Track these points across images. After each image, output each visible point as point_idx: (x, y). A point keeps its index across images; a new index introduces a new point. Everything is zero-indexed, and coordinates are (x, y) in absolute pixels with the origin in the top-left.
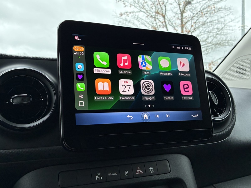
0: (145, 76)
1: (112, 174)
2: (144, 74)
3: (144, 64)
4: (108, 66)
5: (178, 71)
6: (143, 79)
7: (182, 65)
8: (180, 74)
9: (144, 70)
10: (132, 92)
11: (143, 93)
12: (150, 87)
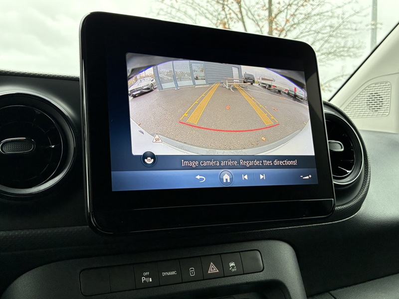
1: (169, 274)
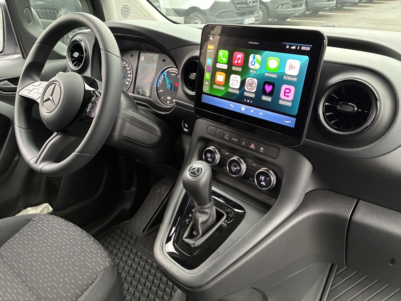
0: (252, 74)
2: (251, 73)
3: (253, 63)
4: (226, 62)
6: (249, 77)
7: (291, 67)
8: (285, 77)
9: (252, 69)
10: (238, 86)
11: (246, 89)
12: (253, 85)
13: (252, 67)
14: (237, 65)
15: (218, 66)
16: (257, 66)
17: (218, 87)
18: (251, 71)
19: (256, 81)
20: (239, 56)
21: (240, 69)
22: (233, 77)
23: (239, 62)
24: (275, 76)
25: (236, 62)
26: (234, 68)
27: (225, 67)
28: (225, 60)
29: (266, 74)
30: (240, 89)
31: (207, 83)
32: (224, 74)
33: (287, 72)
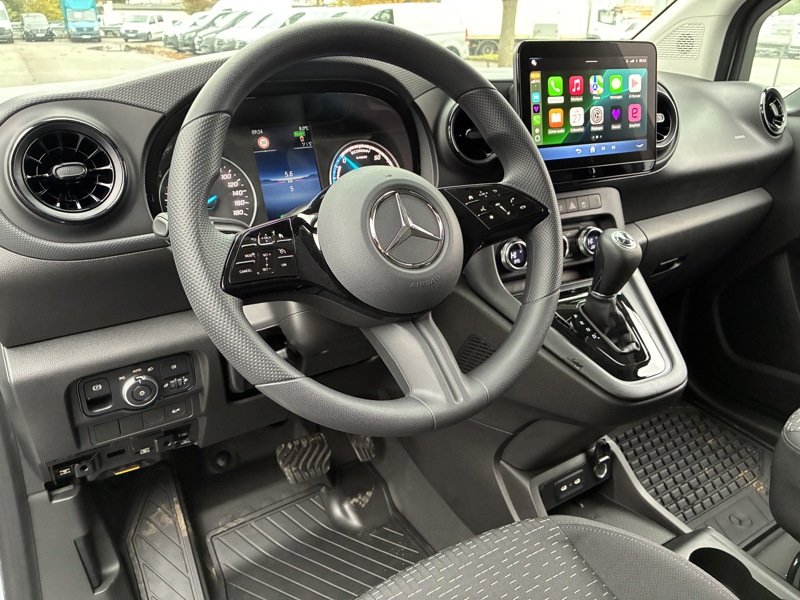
0: (596, 102)
2: (595, 100)
3: (595, 87)
4: (561, 94)
5: (629, 93)
8: (630, 96)
10: (582, 122)
12: (600, 115)
13: (595, 92)
14: (577, 94)
15: (551, 101)
16: (600, 90)
17: (555, 132)
18: (594, 98)
19: (601, 108)
20: (577, 81)
21: (580, 99)
22: (573, 111)
23: (578, 89)
24: (620, 97)
25: (574, 90)
26: (573, 99)
27: (561, 100)
28: (559, 90)
29: (612, 97)
30: (584, 125)
31: (537, 131)
32: (561, 110)
33: (631, 90)
